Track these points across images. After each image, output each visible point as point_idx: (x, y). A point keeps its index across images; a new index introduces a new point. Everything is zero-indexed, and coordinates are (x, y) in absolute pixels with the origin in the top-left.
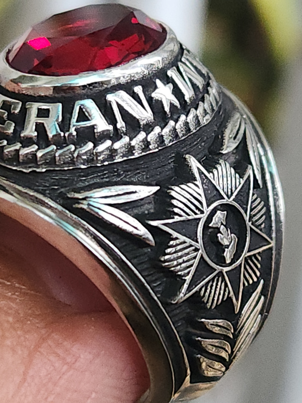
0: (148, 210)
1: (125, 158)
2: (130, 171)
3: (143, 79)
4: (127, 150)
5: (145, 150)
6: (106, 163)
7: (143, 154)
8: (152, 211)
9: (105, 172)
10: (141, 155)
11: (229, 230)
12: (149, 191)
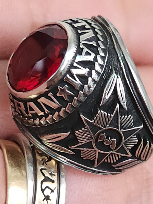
4: (52, 120)
6: (47, 125)
10: (59, 120)
11: (109, 138)
12: (66, 135)
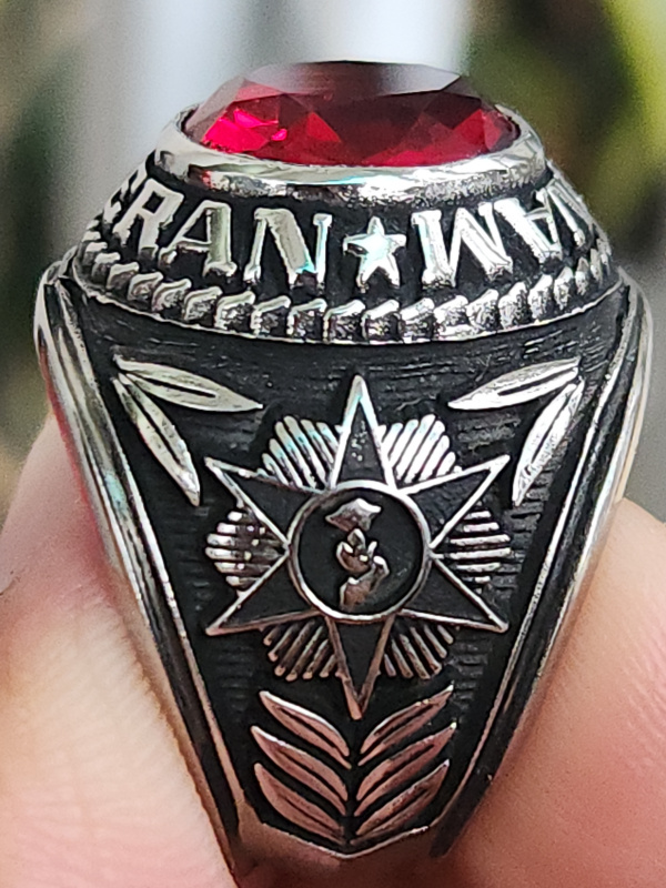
0: (238, 444)
1: (233, 332)
2: (241, 360)
3: (346, 206)
4: (241, 318)
5: (275, 332)
6: (197, 327)
7: (270, 338)
8: (246, 448)
9: (193, 344)
10: (263, 337)
11: (373, 545)
12: (237, 404)
